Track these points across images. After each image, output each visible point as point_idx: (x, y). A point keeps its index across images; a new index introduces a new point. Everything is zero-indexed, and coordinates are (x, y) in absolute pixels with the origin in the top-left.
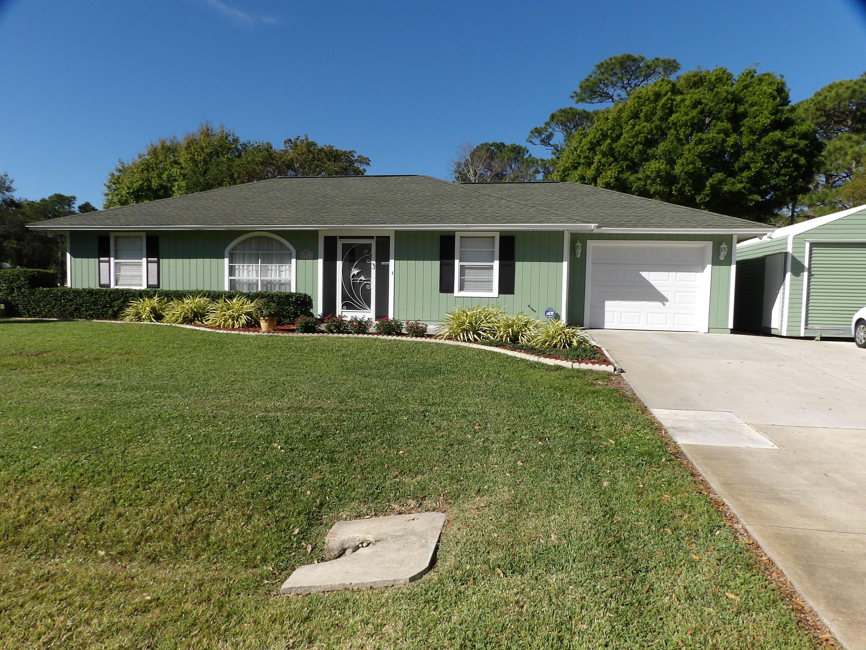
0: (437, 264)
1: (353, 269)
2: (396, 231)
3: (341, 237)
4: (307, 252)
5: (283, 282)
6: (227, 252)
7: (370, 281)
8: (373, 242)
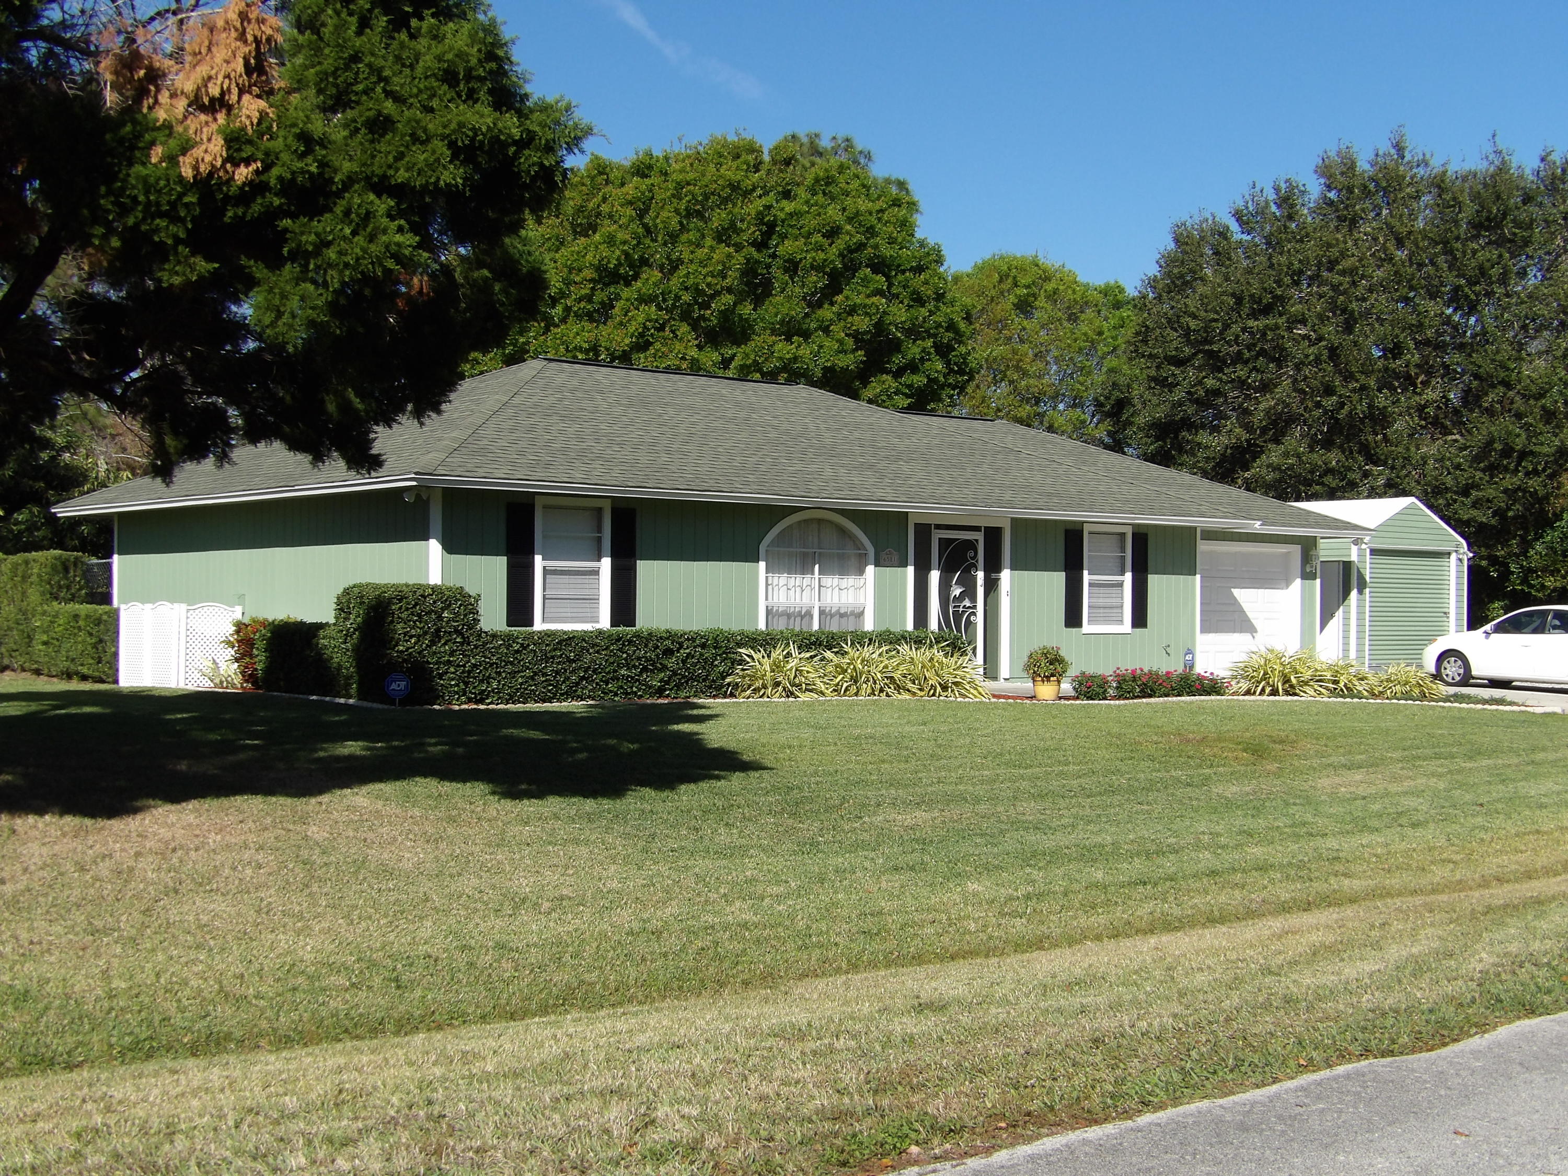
0: (1062, 576)
1: (954, 587)
2: (1014, 520)
3: (938, 527)
4: (890, 553)
5: (842, 611)
6: (762, 548)
7: (975, 607)
8: (980, 537)
